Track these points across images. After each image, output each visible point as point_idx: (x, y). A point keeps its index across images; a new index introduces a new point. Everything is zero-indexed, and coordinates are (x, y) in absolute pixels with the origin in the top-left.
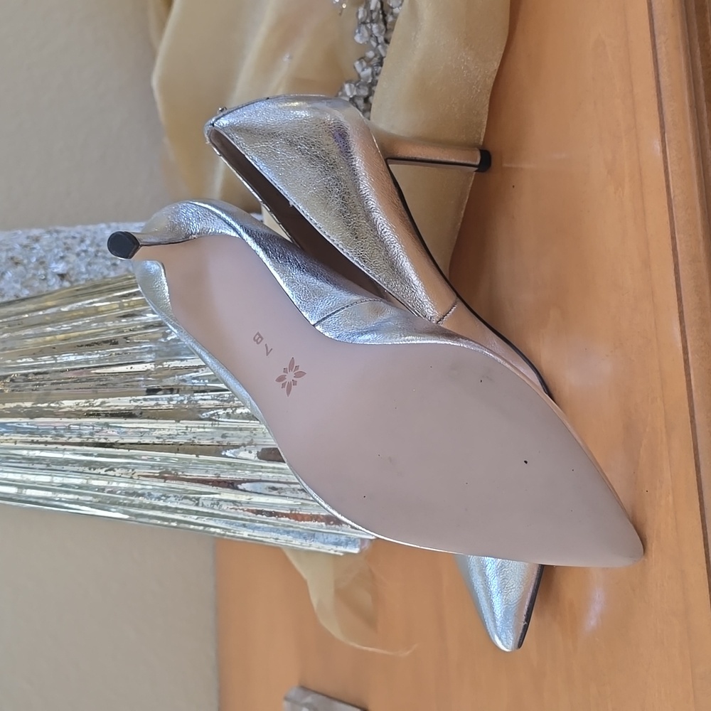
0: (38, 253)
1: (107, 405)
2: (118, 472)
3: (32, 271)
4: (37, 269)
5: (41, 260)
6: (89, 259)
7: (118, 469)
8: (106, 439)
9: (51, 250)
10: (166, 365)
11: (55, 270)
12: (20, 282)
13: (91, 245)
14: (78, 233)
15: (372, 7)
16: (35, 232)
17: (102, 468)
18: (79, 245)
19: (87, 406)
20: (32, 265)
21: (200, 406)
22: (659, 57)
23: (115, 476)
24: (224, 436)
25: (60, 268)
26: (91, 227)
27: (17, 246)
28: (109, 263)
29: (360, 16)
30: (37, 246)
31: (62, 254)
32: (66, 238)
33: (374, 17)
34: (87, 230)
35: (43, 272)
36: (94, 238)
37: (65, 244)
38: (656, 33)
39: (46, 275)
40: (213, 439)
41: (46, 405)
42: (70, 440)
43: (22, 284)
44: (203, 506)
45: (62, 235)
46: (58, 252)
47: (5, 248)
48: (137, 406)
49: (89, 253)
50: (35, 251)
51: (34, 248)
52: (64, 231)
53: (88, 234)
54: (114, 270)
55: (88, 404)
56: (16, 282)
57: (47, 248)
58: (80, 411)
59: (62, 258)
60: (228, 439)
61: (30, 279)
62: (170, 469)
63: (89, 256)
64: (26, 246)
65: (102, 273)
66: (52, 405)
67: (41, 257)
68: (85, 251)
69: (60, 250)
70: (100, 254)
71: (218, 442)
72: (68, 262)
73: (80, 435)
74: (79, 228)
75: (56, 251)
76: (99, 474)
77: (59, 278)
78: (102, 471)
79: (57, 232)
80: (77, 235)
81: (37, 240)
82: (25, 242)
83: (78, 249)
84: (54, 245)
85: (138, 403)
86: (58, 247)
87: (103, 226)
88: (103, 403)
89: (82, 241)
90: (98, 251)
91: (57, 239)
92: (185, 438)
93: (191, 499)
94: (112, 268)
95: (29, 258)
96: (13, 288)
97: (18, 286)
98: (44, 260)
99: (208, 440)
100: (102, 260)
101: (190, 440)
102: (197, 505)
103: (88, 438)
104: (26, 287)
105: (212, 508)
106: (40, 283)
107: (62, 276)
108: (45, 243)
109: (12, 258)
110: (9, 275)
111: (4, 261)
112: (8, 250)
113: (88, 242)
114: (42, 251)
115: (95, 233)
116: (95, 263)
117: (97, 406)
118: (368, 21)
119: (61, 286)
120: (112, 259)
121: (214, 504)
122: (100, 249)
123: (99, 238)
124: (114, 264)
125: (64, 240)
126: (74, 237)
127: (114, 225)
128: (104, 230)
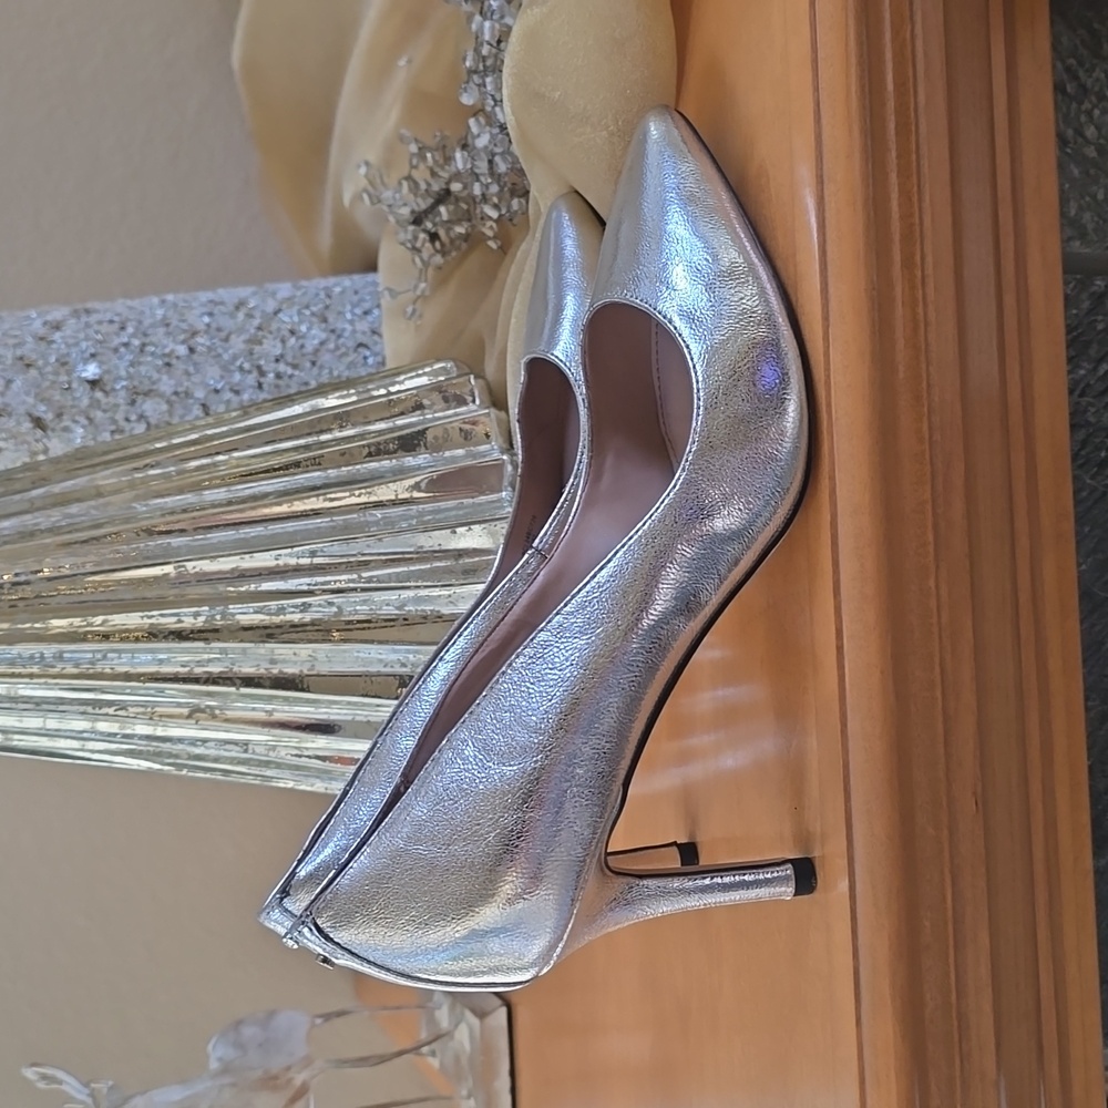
0: (59, 349)
1: (111, 623)
2: (132, 712)
3: (51, 377)
4: (57, 374)
5: (63, 360)
6: (131, 357)
7: (132, 708)
8: (112, 668)
9: (77, 344)
10: (190, 565)
11: (84, 375)
12: (33, 395)
13: (134, 335)
14: (118, 315)
16: (57, 314)
17: (109, 708)
18: (118, 335)
19: (83, 627)
20: (49, 369)
21: (238, 622)
23: (127, 717)
24: (273, 662)
25: (91, 371)
26: (135, 303)
27: (30, 339)
28: (160, 363)
29: (469, 61)
30: (57, 336)
31: (93, 351)
32: (100, 322)
34: (131, 308)
35: (65, 378)
36: (141, 322)
37: (97, 333)
39: (69, 383)
40: (258, 665)
41: (28, 625)
42: (65, 672)
43: (36, 395)
44: (254, 753)
45: (93, 318)
46: (87, 347)
47: (12, 341)
48: (152, 624)
49: (133, 348)
50: (54, 346)
51: (53, 342)
52: (97, 311)
53: (132, 315)
54: (168, 373)
55: (85, 623)
56: (27, 394)
57: (71, 341)
58: (75, 632)
59: (93, 355)
60: (279, 666)
61: (48, 388)
63: (133, 352)
64: (42, 339)
65: (150, 378)
66: (37, 625)
67: (63, 356)
68: (126, 345)
69: (90, 343)
70: (147, 348)
71: (266, 669)
72: (101, 363)
73: (77, 666)
74: (120, 305)
75: (84, 345)
76: (107, 715)
77: (88, 386)
78: (111, 711)
79: (88, 312)
80: (116, 319)
81: (57, 327)
82: (42, 331)
83: (116, 341)
84: (82, 336)
85: (153, 621)
86: (87, 339)
87: (155, 300)
88: (104, 622)
89: (123, 328)
90: (144, 345)
91: (87, 325)
92: (220, 666)
93: (237, 744)
94: (164, 370)
95: (44, 356)
96: (24, 402)
97: (31, 400)
98: (67, 359)
100: (149, 359)
101: (227, 667)
102: (246, 751)
103: (88, 669)
104: (42, 401)
105: (267, 756)
106: (62, 395)
107: (94, 383)
108: (68, 332)
109: (21, 358)
110: (18, 384)
111: (9, 362)
112: (15, 346)
114: (63, 346)
115: (143, 312)
116: (140, 363)
117: (98, 626)
119: (91, 398)
120: (164, 355)
121: (269, 750)
122: (147, 341)
123: (147, 322)
124: (168, 364)
125: (96, 327)
126: (111, 322)
127: (170, 297)
128: (153, 307)
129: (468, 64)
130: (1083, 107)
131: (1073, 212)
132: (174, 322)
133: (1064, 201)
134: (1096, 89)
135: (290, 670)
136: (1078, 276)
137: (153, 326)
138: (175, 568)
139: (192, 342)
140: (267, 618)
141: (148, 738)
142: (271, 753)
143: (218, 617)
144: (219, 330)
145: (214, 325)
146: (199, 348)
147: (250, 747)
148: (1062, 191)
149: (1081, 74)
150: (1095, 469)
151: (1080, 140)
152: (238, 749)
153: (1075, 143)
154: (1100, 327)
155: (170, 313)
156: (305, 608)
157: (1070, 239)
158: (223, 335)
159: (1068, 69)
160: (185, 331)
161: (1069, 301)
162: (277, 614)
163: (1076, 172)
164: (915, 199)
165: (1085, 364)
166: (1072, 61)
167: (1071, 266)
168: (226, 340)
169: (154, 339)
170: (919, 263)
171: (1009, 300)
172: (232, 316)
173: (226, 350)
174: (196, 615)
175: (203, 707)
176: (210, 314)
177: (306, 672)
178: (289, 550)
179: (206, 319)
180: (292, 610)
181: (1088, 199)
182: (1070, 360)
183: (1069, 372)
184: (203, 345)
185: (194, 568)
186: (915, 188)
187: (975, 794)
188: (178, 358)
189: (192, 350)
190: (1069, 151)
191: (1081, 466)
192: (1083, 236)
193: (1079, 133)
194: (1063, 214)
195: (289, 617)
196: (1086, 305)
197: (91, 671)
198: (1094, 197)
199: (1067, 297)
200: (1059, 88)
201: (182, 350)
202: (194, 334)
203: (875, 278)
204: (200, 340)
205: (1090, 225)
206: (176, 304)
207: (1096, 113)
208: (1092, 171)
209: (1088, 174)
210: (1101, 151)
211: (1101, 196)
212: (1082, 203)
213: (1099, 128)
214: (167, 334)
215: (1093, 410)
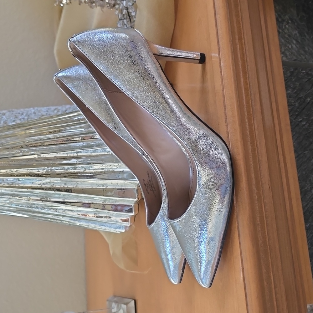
1: (18, 171)
2: (24, 198)
7: (24, 197)
8: (18, 185)
10: (42, 155)
13: (26, 116)
15: (124, 13)
16: (4, 112)
17: (17, 197)
18: (21, 116)
19: (10, 172)
21: (56, 172)
22: (218, 23)
23: (22, 200)
24: (65, 184)
26: (27, 109)
29: (120, 17)
30: (4, 117)
31: (14, 120)
32: (16, 113)
33: (125, 17)
36: (27, 113)
37: (15, 116)
38: (216, 14)
40: (61, 185)
42: (4, 185)
44: (59, 212)
45: (14, 113)
50: (3, 119)
51: (3, 118)
53: (25, 112)
55: (11, 171)
57: (8, 117)
58: (8, 174)
60: (67, 185)
62: (44, 197)
67: (6, 121)
69: (13, 118)
70: (29, 119)
71: (63, 186)
73: (8, 184)
74: (22, 110)
78: (17, 198)
79: (13, 111)
81: (4, 114)
83: (20, 117)
85: (31, 171)
86: (12, 117)
87: (32, 109)
88: (17, 171)
89: (22, 114)
91: (12, 114)
92: (50, 185)
93: (54, 209)
98: (7, 122)
99: (59, 185)
101: (52, 185)
102: (56, 212)
103: (11, 185)
105: (63, 213)
113: (25, 115)
114: (6, 119)
115: (28, 111)
117: (14, 172)
118: (123, 19)
121: (63, 211)
123: (29, 113)
125: (15, 114)
126: (19, 113)
128: (32, 110)
130: (284, 25)
131: (283, 51)
132: (37, 113)
133: (281, 48)
134: (286, 20)
135: (70, 186)
136: (286, 67)
137: (31, 114)
138: (38, 156)
140: (64, 171)
142: (64, 212)
143: (50, 171)
145: (48, 114)
147: (58, 210)
148: (280, 45)
149: (282, 16)
151: (284, 33)
152: (54, 211)
153: (282, 33)
154: (294, 80)
155: (36, 111)
156: (75, 168)
157: (283, 57)
159: (279, 15)
160: (39, 115)
161: (285, 74)
162: (67, 170)
163: (283, 40)
165: (290, 90)
166: (279, 13)
167: (284, 63)
170: (243, 38)
172: (53, 111)
174: (44, 170)
176: (47, 111)
177: (75, 187)
178: (71, 152)
179: (46, 112)
180: (71, 169)
181: (287, 47)
182: (286, 88)
183: (286, 91)
185: (43, 156)
186: (241, 20)
187: (269, 185)
190: (281, 35)
191: (291, 116)
192: (286, 57)
193: (283, 30)
194: (281, 51)
195: (70, 171)
196: (289, 74)
198: (289, 47)
199: (284, 72)
200: (277, 19)
203: (231, 38)
205: (288, 54)
206: (37, 109)
207: (287, 26)
208: (287, 41)
209: (286, 41)
210: (289, 36)
211: (290, 47)
212: (285, 48)
213: (288, 30)
214: (35, 116)
215: (293, 101)
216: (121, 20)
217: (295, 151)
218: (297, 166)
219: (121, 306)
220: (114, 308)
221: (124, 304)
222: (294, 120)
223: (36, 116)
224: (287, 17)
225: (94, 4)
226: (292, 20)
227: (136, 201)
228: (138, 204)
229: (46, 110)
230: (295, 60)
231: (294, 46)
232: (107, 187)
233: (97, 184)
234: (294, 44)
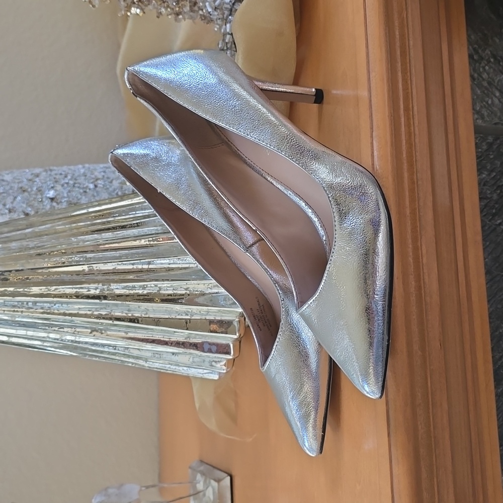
0: (38, 184)
1: (58, 290)
3: (34, 196)
4: (36, 194)
5: (39, 189)
6: (69, 188)
8: (58, 310)
9: (45, 183)
10: (94, 266)
11: (48, 196)
12: (25, 203)
13: (71, 179)
14: (64, 171)
15: (227, 41)
16: (37, 171)
17: (56, 327)
18: (64, 179)
19: (47, 291)
20: (33, 192)
23: (64, 332)
24: (129, 310)
25: (51, 194)
26: (72, 167)
27: (25, 180)
28: (82, 191)
30: (37, 179)
31: (52, 185)
32: (56, 174)
33: (229, 46)
34: (69, 169)
35: (40, 196)
36: (74, 174)
37: (55, 178)
38: (370, 71)
39: (42, 199)
40: (123, 312)
42: (37, 311)
43: (27, 204)
44: (118, 350)
45: (53, 173)
46: (50, 184)
47: (17, 181)
48: (76, 292)
49: (70, 185)
50: (35, 183)
51: (35, 181)
52: (55, 170)
53: (70, 172)
54: (85, 195)
56: (23, 203)
57: (43, 181)
58: (43, 293)
59: (52, 187)
60: (132, 312)
61: (32, 201)
63: (70, 186)
64: (30, 180)
65: (77, 197)
66: (26, 290)
67: (39, 187)
68: (67, 183)
69: (51, 182)
70: (76, 185)
71: (126, 314)
72: (56, 191)
74: (65, 168)
75: (49, 183)
76: (55, 330)
77: (50, 200)
79: (51, 170)
80: (63, 173)
81: (37, 176)
82: (30, 177)
83: (63, 182)
84: (48, 179)
86: (50, 180)
87: (80, 166)
88: (56, 289)
89: (66, 176)
90: (75, 183)
91: (50, 175)
92: (106, 311)
94: (83, 194)
95: (31, 188)
96: (21, 207)
97: (24, 205)
98: (41, 189)
100: (77, 189)
101: (109, 312)
102: (115, 349)
104: (30, 206)
105: (124, 351)
106: (38, 203)
107: (52, 199)
108: (42, 178)
109: (21, 188)
110: (19, 198)
111: (16, 189)
112: (19, 183)
113: (69, 177)
114: (40, 183)
115: (75, 171)
116: (73, 191)
118: (225, 48)
119: (51, 205)
120: (84, 188)
121: (125, 349)
122: (77, 182)
123: (76, 174)
124: (85, 192)
125: (54, 176)
126: (61, 174)
127: (87, 165)
128: (80, 169)
129: (220, 46)
130: (481, 65)
131: (478, 108)
132: (88, 175)
133: (474, 104)
134: (487, 58)
135: (137, 314)
136: (481, 135)
137: (79, 176)
138: (88, 267)
139: (96, 183)
141: (72, 341)
142: (126, 351)
143: (106, 290)
144: (108, 178)
145: (106, 176)
146: (99, 185)
147: (117, 347)
148: (473, 99)
149: (480, 51)
150: (491, 217)
151: (480, 79)
152: (111, 348)
153: (478, 79)
154: (492, 157)
155: (86, 172)
156: (144, 287)
157: (477, 119)
158: (110, 180)
159: (474, 49)
160: (93, 178)
161: (477, 146)
162: (132, 289)
163: (479, 91)
164: (409, 82)
165: (486, 173)
166: (476, 46)
167: (477, 130)
168: (111, 182)
169: (79, 181)
171: (451, 137)
173: (111, 186)
175: (97, 329)
176: (104, 172)
179: (103, 174)
180: (139, 288)
181: (484, 103)
182: (478, 170)
183: (478, 175)
184: (101, 184)
185: (96, 267)
186: (409, 78)
188: (90, 189)
189: (96, 186)
190: (476, 83)
191: (485, 215)
192: (483, 118)
193: (480, 75)
194: (474, 109)
195: (137, 291)
196: (485, 147)
197: (49, 311)
198: (487, 103)
199: (476, 144)
200: (471, 57)
201: (92, 186)
202: (97, 179)
204: (99, 182)
205: (486, 114)
206: (89, 168)
207: (487, 68)
208: (486, 92)
209: (484, 93)
210: (489, 83)
211: (490, 102)
212: (482, 104)
213: (488, 74)
214: (85, 179)
215: (489, 192)
216: (223, 50)
217: (488, 272)
218: (488, 296)
219: (210, 483)
220: (199, 483)
221: (215, 480)
222: (488, 222)
223: (87, 181)
224: (488, 52)
225: (181, 17)
226: (494, 57)
227: (237, 339)
228: (240, 342)
229: (102, 170)
230: (495, 124)
231: (496, 101)
232: (193, 316)
233: (177, 312)
234: (496, 97)
